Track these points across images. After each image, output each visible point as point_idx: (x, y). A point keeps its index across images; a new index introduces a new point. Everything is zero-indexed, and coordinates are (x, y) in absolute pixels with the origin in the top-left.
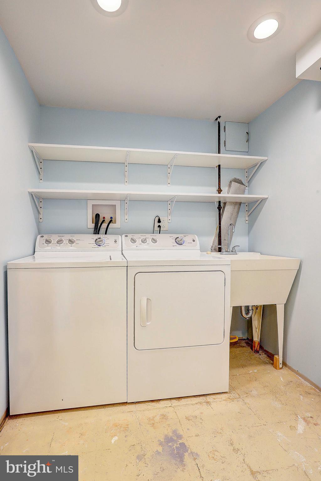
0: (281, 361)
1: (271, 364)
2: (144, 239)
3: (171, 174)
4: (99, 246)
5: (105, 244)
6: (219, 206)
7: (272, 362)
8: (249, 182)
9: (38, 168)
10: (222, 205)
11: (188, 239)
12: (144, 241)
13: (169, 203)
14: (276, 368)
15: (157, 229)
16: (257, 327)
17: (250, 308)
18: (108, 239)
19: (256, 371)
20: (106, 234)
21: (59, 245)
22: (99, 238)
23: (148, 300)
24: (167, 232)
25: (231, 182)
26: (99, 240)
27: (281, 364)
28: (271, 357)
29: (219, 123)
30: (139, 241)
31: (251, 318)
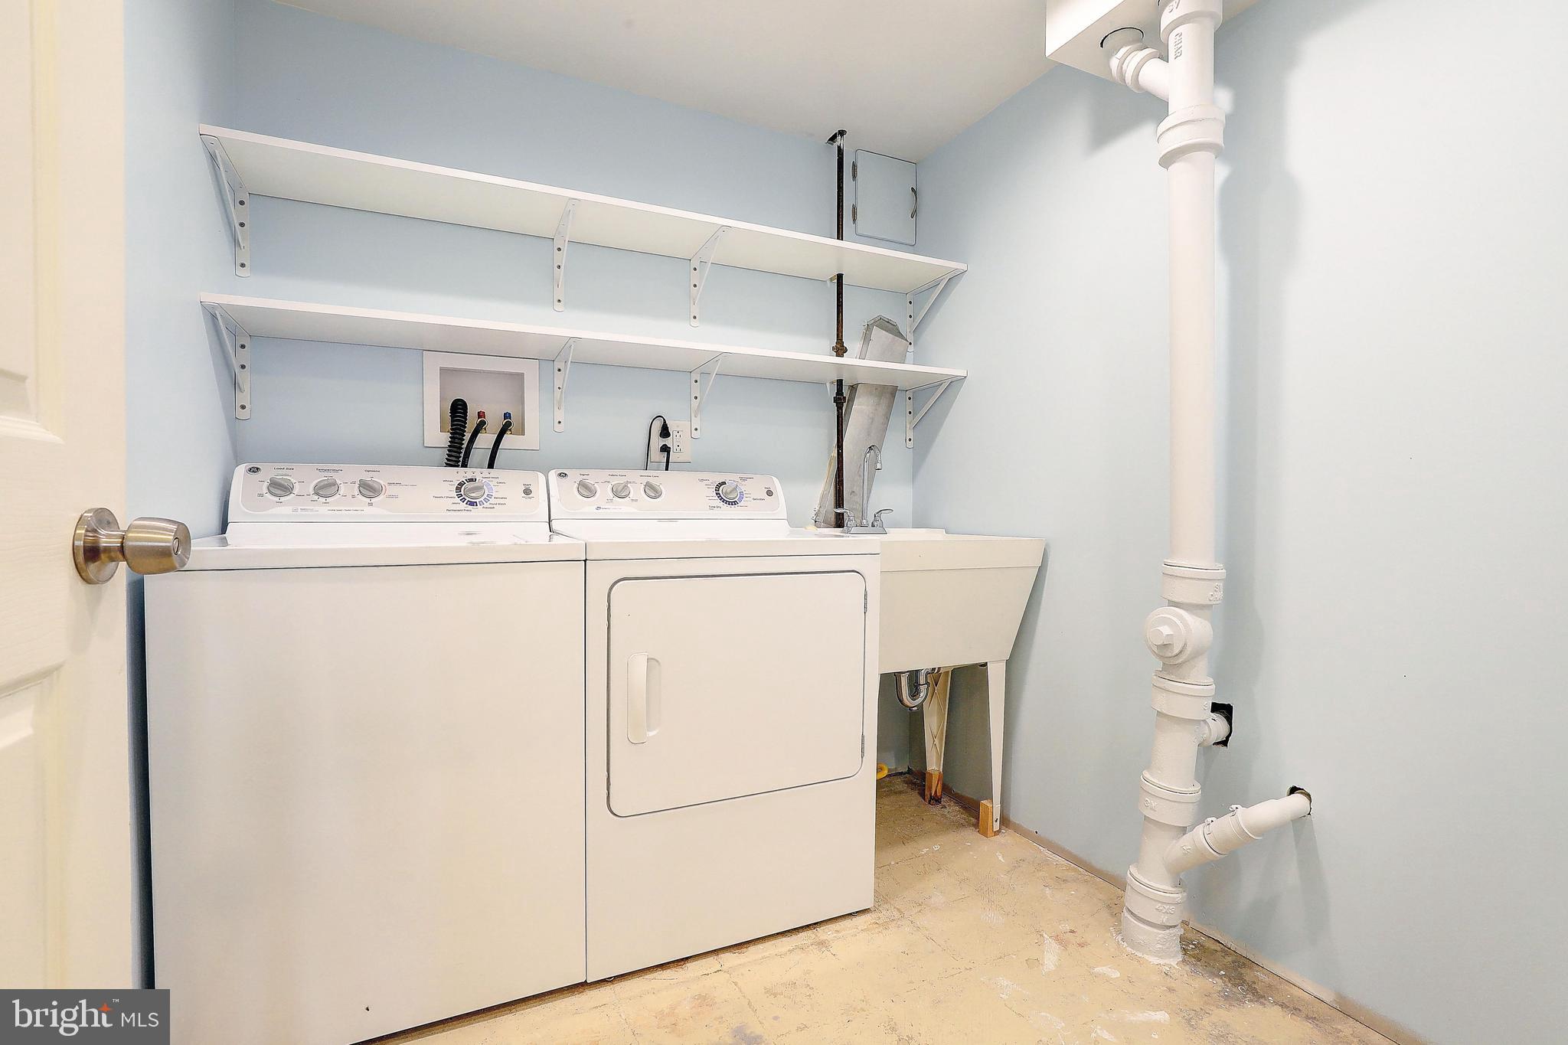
0: (997, 815)
1: (974, 825)
2: (621, 487)
3: (700, 287)
4: (472, 504)
5: (492, 500)
6: (837, 394)
7: (973, 820)
8: (916, 331)
9: (229, 223)
10: (846, 392)
11: (753, 488)
12: (620, 493)
13: (695, 376)
14: (985, 834)
15: (657, 456)
16: (935, 732)
17: (922, 681)
18: (503, 484)
19: (936, 848)
20: (491, 466)
21: (323, 500)
22: (471, 480)
23: (653, 663)
24: (687, 466)
25: (869, 328)
26: (471, 485)
27: (996, 821)
28: (971, 810)
29: (840, 151)
30: (604, 492)
31: (921, 706)
